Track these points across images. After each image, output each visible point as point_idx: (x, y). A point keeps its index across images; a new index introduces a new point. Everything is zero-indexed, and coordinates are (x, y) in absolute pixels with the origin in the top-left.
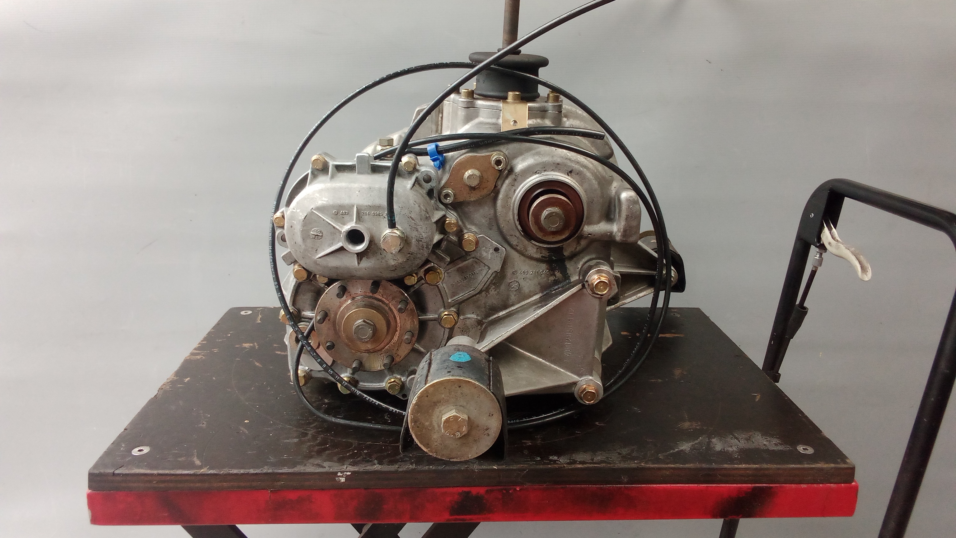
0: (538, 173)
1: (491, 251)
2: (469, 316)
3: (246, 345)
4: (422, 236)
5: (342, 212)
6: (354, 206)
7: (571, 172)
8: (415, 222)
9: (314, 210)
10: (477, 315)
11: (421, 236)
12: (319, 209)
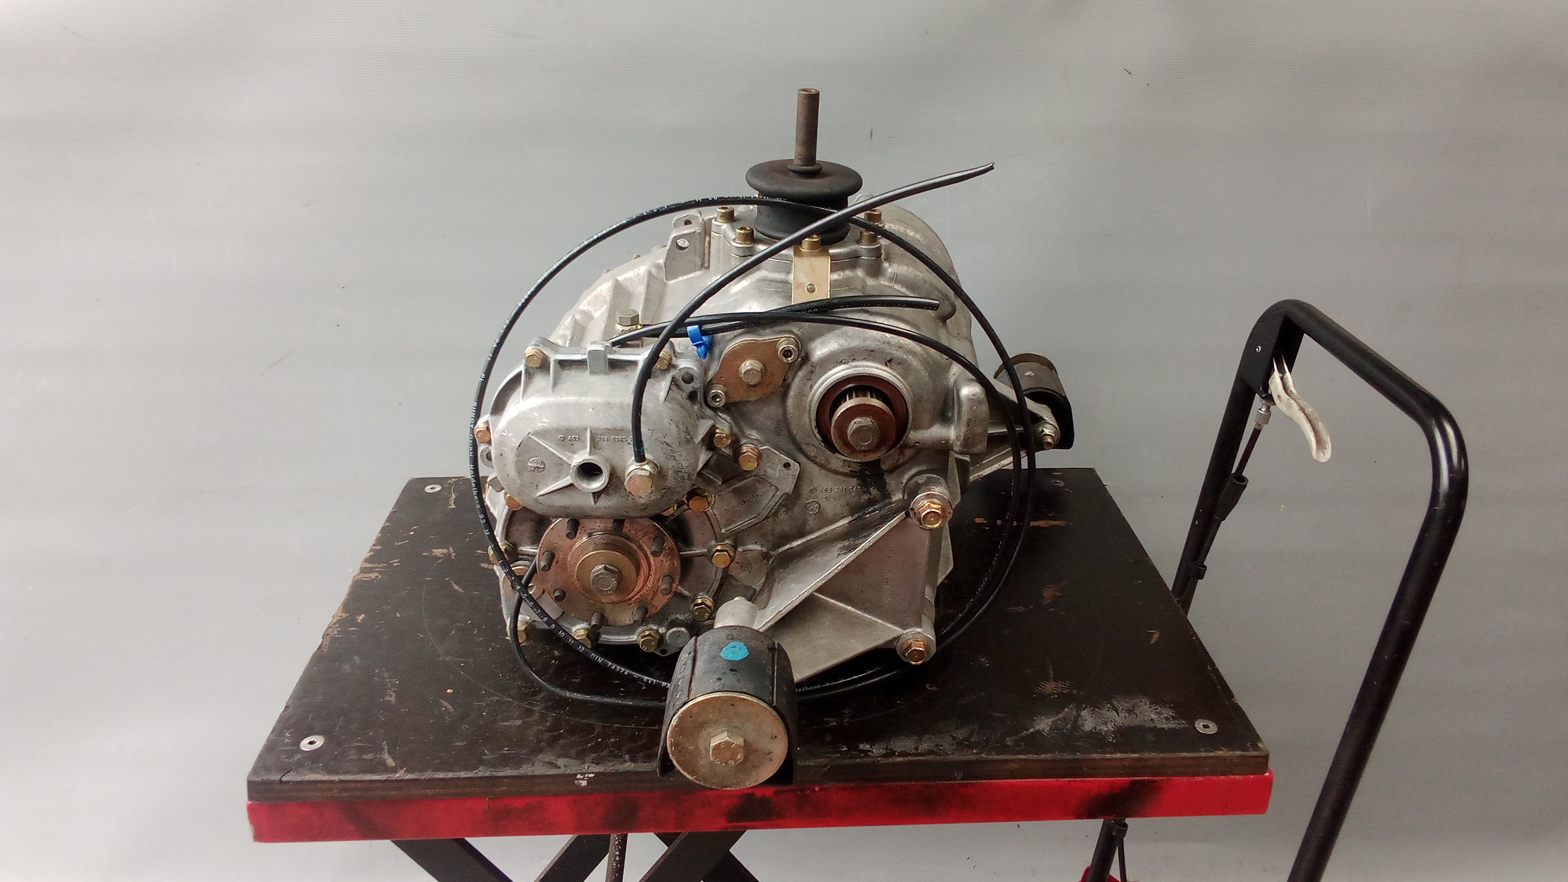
0: (845, 363)
1: (780, 467)
2: (751, 547)
3: (438, 552)
4: (682, 466)
5: (571, 438)
6: (586, 429)
7: (890, 361)
8: (672, 449)
9: (532, 435)
10: (762, 546)
11: (680, 465)
12: (537, 433)
